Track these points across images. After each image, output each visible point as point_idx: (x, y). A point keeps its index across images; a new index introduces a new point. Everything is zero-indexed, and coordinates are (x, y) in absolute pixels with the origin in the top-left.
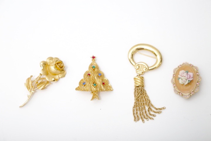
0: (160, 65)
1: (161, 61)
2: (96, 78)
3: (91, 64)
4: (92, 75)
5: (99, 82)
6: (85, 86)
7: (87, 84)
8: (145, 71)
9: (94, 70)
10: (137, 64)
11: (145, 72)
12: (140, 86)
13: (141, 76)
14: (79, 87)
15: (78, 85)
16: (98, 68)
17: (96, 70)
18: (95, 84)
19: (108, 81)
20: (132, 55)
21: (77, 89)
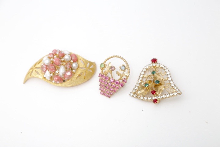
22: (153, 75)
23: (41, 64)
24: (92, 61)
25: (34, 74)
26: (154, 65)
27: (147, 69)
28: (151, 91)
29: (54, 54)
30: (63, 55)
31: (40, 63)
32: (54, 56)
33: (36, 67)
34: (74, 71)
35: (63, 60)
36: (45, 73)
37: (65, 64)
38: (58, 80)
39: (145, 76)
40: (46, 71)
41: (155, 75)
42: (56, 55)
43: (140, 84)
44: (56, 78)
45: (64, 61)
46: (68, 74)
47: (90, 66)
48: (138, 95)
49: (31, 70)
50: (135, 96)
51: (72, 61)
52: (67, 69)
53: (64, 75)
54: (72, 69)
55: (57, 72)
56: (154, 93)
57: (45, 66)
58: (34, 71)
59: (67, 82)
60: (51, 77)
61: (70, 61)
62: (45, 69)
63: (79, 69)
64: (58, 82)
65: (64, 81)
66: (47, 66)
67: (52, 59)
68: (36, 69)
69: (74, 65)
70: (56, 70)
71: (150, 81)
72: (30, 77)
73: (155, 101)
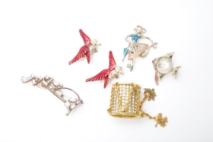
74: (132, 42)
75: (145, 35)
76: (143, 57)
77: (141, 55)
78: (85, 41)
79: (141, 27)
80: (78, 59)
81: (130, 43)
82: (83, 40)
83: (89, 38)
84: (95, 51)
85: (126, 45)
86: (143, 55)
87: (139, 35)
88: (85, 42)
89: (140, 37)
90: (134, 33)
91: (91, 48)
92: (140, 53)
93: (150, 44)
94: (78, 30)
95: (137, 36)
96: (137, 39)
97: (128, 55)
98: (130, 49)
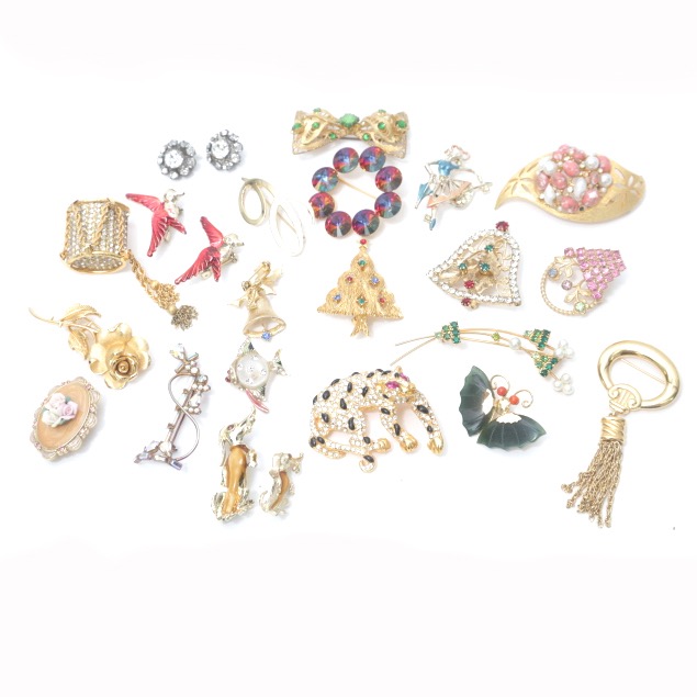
0: (669, 402)
1: (675, 395)
2: (365, 286)
3: (357, 258)
4: (356, 280)
5: (371, 295)
6: (339, 301)
7: (345, 298)
8: (631, 407)
9: (363, 269)
10: (615, 387)
11: (630, 410)
12: (615, 440)
13: (619, 417)
14: (325, 305)
15: (322, 301)
16: (372, 266)
17: (367, 270)
18: (362, 300)
19: (392, 296)
20: (610, 362)
21: (319, 310)
22: (487, 252)
23: (536, 171)
24: (639, 174)
25: (519, 192)
26: (499, 233)
27: (480, 237)
28: (466, 280)
29: (565, 153)
30: (584, 158)
31: (532, 171)
32: (563, 156)
33: (522, 176)
34: (603, 190)
35: (582, 166)
36: (543, 191)
37: (587, 174)
38: (570, 207)
39: (471, 249)
40: (546, 185)
41: (491, 253)
42: (568, 155)
43: (455, 260)
44: (567, 202)
45: (584, 169)
46: (593, 195)
47: (633, 184)
48: (440, 280)
49: (513, 183)
50: (436, 279)
51: (601, 171)
52: (591, 186)
53: (584, 198)
54: (599, 188)
55: (570, 189)
56: (469, 285)
57: (544, 177)
58: (519, 185)
59: (587, 212)
60: (555, 200)
61: (596, 170)
62: (543, 183)
63: (613, 187)
64: (570, 211)
65: (582, 209)
66: (549, 177)
67: (560, 163)
68: (523, 182)
69: (604, 178)
70: (567, 186)
71: (474, 262)
72: (510, 196)
73: (466, 302)
74: (438, 175)
75: (467, 165)
76: (458, 206)
77: (455, 200)
78: (211, 238)
79: (460, 149)
80: (195, 274)
81: (435, 176)
82: (207, 238)
83: (221, 234)
84: (232, 258)
85: (426, 179)
86: (459, 202)
87: (454, 163)
88: (211, 241)
89: (457, 168)
90: (445, 158)
91: (223, 252)
92: (452, 197)
93: (475, 183)
94: (199, 219)
95: (450, 164)
96: (449, 171)
97: (427, 199)
98: (432, 187)
